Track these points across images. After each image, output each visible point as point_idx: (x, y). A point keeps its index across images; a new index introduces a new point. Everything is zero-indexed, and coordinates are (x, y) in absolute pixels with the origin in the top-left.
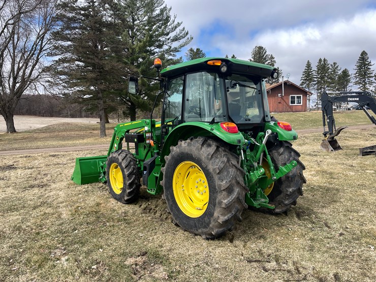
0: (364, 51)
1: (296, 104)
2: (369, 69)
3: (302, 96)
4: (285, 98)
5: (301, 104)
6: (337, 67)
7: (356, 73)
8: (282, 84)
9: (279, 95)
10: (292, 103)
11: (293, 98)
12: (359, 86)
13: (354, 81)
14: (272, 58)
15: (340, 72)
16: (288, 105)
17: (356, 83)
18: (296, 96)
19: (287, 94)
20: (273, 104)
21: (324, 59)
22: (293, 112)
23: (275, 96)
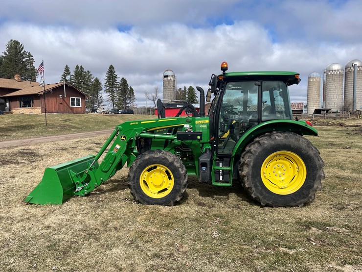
0: (111, 65)
1: (76, 106)
2: (116, 80)
3: (80, 98)
4: (66, 99)
5: (81, 106)
6: (91, 75)
7: (107, 83)
8: (63, 86)
9: (60, 96)
10: (72, 105)
11: (73, 100)
12: (109, 94)
13: (105, 89)
14: (30, 55)
15: (92, 80)
16: (69, 107)
17: (106, 91)
18: (76, 98)
19: (68, 96)
20: (55, 105)
21: (81, 66)
22: (73, 113)
23: (56, 97)
